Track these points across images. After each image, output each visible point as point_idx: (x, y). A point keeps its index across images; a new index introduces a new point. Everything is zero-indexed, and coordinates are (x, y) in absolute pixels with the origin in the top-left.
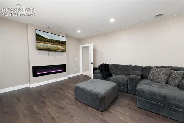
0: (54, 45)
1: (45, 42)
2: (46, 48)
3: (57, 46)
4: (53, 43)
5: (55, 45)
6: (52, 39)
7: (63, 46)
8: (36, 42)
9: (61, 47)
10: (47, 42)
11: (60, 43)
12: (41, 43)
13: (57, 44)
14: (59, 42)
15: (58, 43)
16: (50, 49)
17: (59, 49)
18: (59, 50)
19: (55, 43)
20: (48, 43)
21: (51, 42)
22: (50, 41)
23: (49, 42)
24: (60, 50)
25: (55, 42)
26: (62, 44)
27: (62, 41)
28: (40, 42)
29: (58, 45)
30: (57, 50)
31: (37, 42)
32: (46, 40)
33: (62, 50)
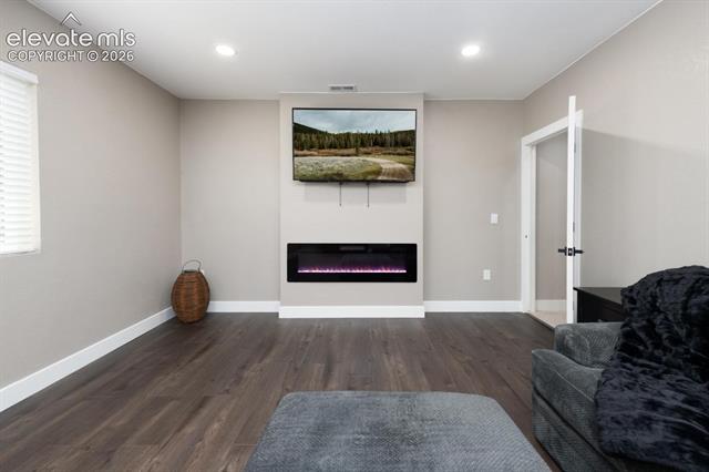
0: (356, 155)
1: (323, 148)
2: (325, 175)
3: (369, 159)
4: (352, 151)
5: (361, 158)
6: (348, 134)
7: (399, 154)
8: (295, 156)
9: (387, 163)
10: (331, 147)
11: (383, 145)
12: (311, 155)
13: (370, 149)
14: (377, 142)
15: (375, 144)
16: (339, 174)
17: (379, 172)
18: (380, 178)
19: (362, 149)
20: (333, 151)
21: (346, 148)
22: (344, 143)
23: (335, 148)
24: (385, 178)
25: (363, 145)
26: (397, 144)
27: (396, 134)
28: (305, 152)
29: (376, 154)
30: (370, 178)
31: (297, 156)
32: (327, 141)
33: (393, 175)
